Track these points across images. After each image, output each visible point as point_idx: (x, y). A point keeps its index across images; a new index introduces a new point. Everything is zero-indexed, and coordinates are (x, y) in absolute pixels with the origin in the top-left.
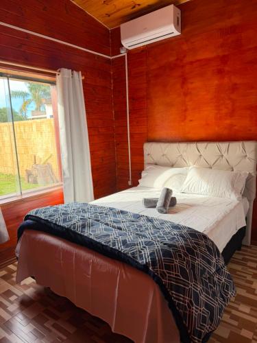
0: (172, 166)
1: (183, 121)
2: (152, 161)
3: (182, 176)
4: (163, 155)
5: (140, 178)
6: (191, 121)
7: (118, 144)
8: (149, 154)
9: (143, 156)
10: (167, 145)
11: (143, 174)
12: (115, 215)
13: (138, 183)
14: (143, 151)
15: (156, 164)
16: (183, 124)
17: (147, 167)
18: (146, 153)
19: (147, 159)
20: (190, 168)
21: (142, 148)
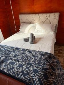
0: (30, 23)
1: (33, 5)
2: (23, 22)
3: (34, 27)
4: (27, 19)
5: (20, 28)
6: (36, 5)
7: (9, 15)
8: (21, 19)
9: (19, 20)
10: (28, 15)
11: (21, 27)
12: (14, 52)
13: (19, 31)
14: (19, 18)
15: (24, 23)
16: (33, 6)
17: (22, 24)
18: (20, 18)
19: (21, 21)
20: (37, 23)
21: (19, 17)
